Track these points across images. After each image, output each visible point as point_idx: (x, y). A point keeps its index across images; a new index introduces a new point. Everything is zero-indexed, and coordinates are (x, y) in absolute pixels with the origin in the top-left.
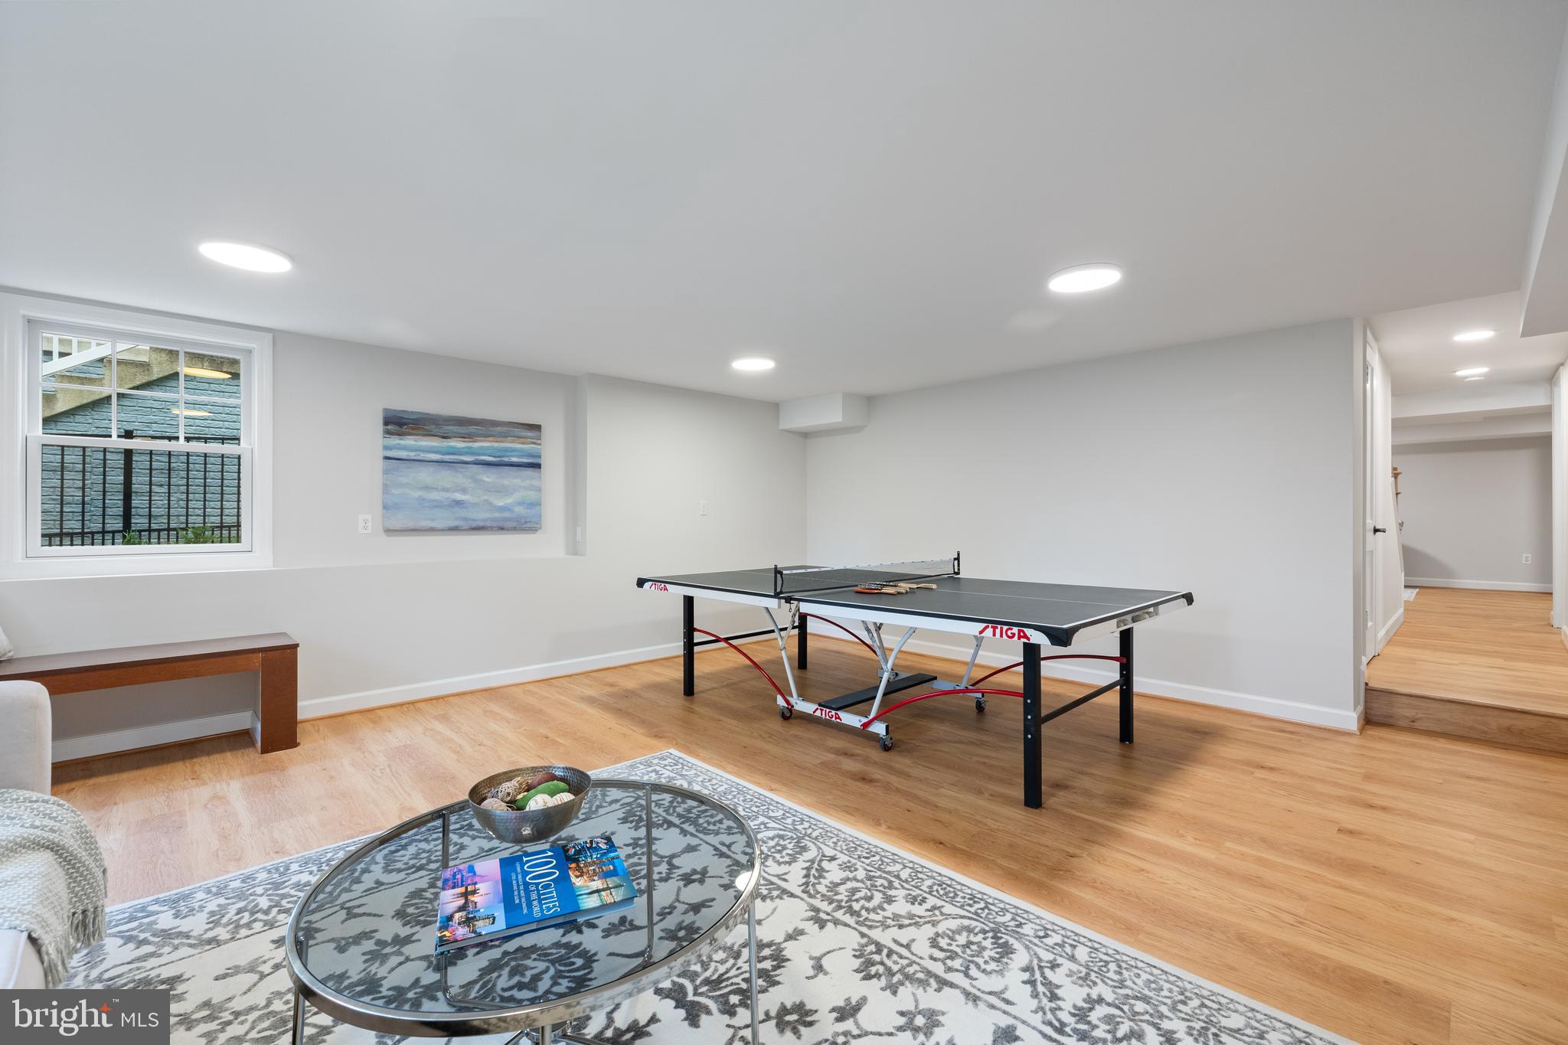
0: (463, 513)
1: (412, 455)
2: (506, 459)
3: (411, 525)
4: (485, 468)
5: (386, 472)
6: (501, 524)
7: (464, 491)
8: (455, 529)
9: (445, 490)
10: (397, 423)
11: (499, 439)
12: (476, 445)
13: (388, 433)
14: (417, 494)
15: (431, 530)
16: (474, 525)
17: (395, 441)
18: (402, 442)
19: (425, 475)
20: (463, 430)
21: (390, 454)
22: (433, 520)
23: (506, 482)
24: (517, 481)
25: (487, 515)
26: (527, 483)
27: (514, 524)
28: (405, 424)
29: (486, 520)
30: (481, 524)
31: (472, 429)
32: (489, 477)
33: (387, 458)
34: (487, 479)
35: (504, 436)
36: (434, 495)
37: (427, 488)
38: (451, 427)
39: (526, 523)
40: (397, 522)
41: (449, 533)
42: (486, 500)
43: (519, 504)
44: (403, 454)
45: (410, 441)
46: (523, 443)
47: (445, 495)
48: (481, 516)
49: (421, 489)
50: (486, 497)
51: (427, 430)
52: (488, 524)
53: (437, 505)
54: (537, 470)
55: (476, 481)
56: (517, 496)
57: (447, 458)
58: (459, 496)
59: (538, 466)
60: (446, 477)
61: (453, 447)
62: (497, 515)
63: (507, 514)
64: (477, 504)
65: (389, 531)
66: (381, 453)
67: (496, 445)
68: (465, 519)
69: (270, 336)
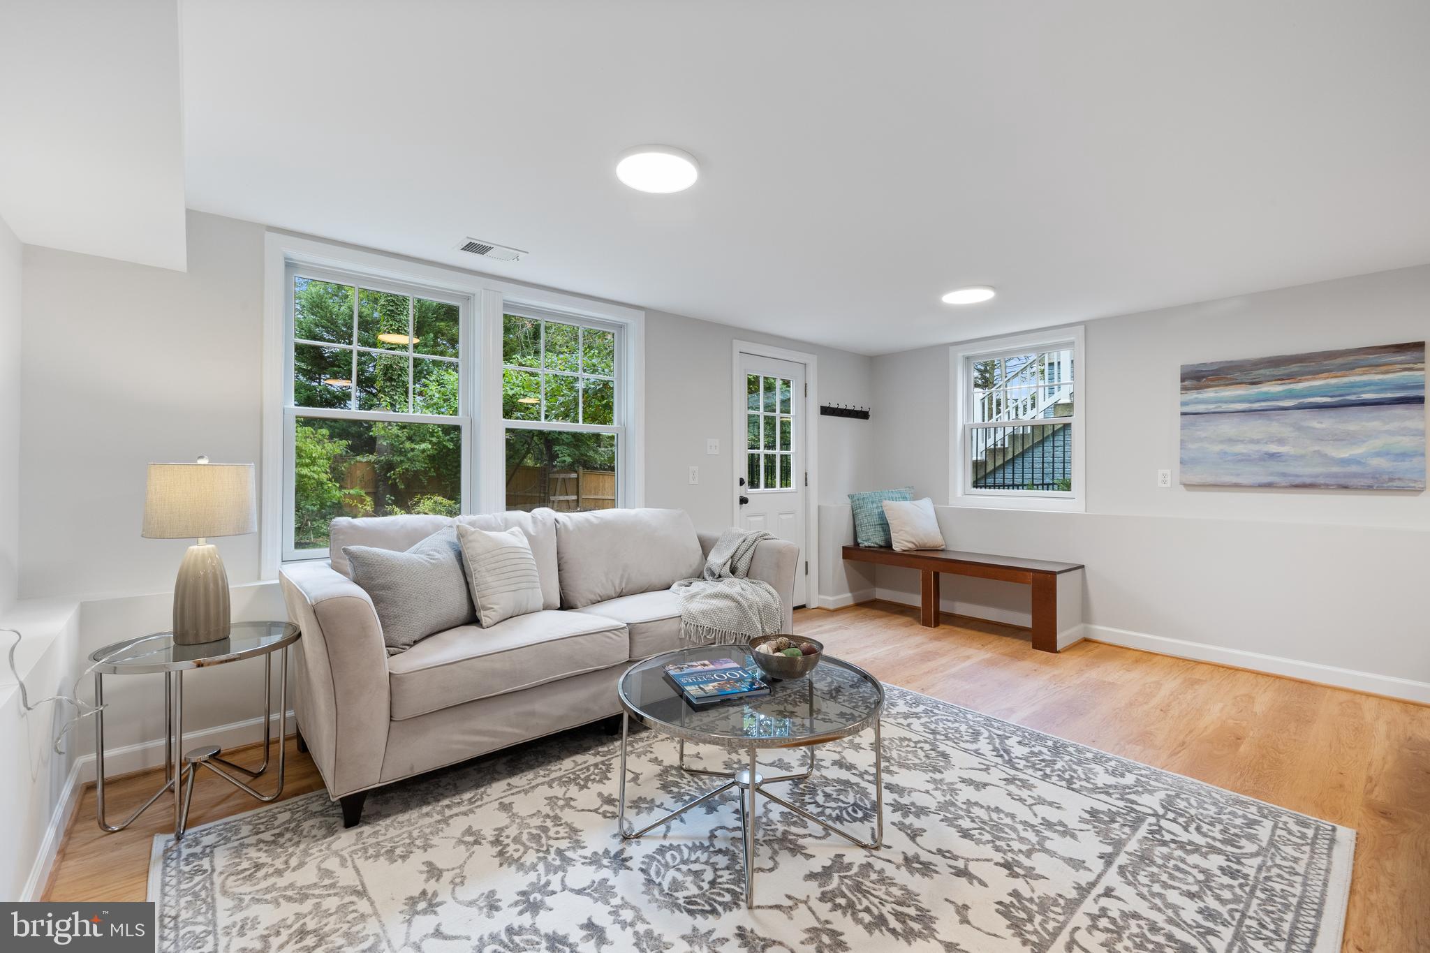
0: (1280, 468)
1: (1212, 407)
3: (1210, 479)
4: (1315, 412)
5: (1183, 427)
6: (1343, 481)
7: (1281, 441)
9: (1252, 441)
10: (1195, 378)
11: (1339, 374)
12: (1301, 386)
13: (1184, 389)
14: (1217, 448)
15: (1236, 487)
16: (1298, 481)
17: (1193, 395)
18: (1200, 396)
19: (1227, 427)
20: (1281, 371)
22: (1238, 475)
25: (1319, 470)
28: (1203, 377)
29: (1317, 476)
30: (1308, 481)
31: (1294, 368)
33: (1183, 414)
36: (1240, 448)
37: (1231, 441)
38: (1262, 371)
41: (1260, 489)
42: (1318, 452)
44: (1201, 408)
45: (1209, 394)
46: (1386, 373)
48: (1307, 471)
49: (1222, 442)
50: (1316, 448)
51: (1231, 379)
52: (1321, 481)
53: (1245, 459)
55: (1299, 428)
57: (1256, 406)
58: (1273, 448)
59: (1417, 400)
60: (1256, 428)
61: (1266, 393)
62: (1335, 469)
64: (1302, 457)
65: (1189, 486)
66: (1179, 410)
68: (1284, 475)
69: (1083, 327)
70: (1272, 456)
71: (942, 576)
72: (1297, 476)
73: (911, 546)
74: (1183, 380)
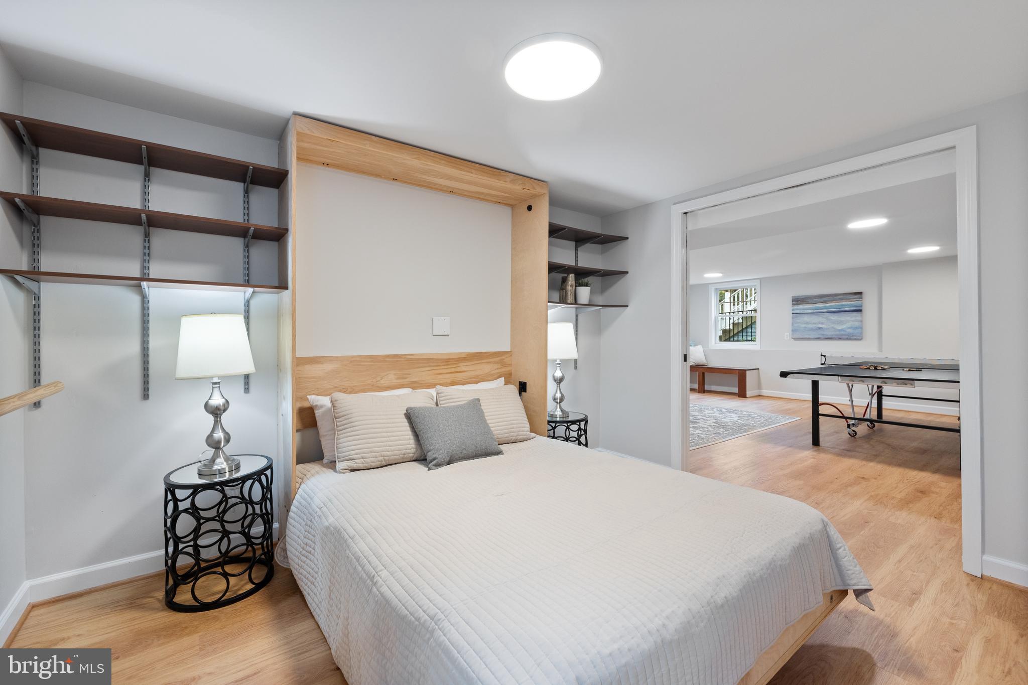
0: (822, 332)
1: (802, 311)
2: (842, 309)
3: (801, 337)
4: (832, 314)
5: (793, 318)
6: (840, 337)
7: (822, 323)
8: (819, 339)
9: (814, 323)
10: (797, 301)
13: (793, 304)
15: (809, 339)
16: (827, 337)
17: (796, 307)
19: (806, 318)
21: (794, 312)
22: (809, 335)
23: (842, 319)
24: (848, 318)
25: (833, 333)
26: (853, 319)
27: (847, 337)
29: (832, 335)
30: (830, 337)
31: (826, 299)
32: (834, 317)
33: (793, 313)
34: (832, 318)
35: (842, 299)
36: (810, 326)
37: (807, 323)
39: (853, 336)
40: (797, 337)
42: (833, 327)
43: (849, 328)
44: (798, 311)
45: (801, 307)
46: (851, 301)
47: (814, 325)
48: (829, 333)
49: (805, 324)
50: (832, 326)
52: (834, 337)
53: (812, 330)
54: (861, 312)
56: (849, 325)
57: (815, 311)
58: (820, 326)
59: (861, 311)
60: (815, 319)
62: (838, 333)
63: (843, 333)
64: (828, 329)
66: (791, 312)
67: (837, 304)
68: (823, 335)
69: (759, 280)
70: (820, 328)
71: (705, 373)
72: (827, 335)
73: (693, 363)
74: (793, 302)
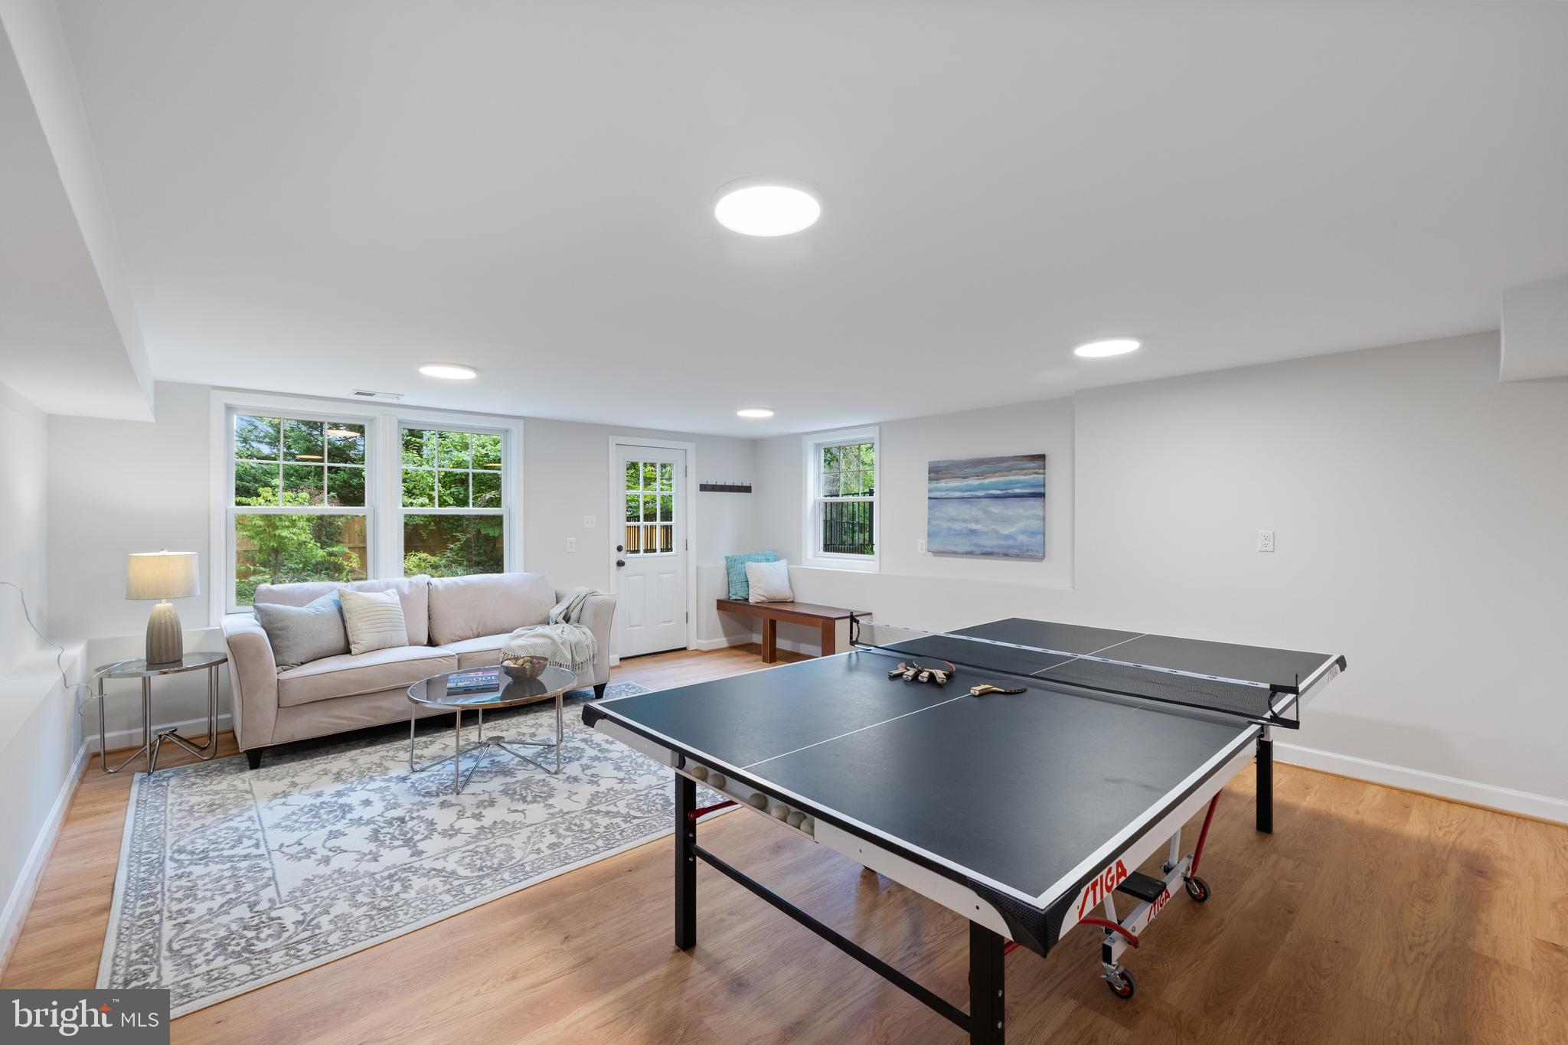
1: (943, 494)
2: (1010, 491)
3: (942, 548)
5: (930, 508)
6: (1005, 551)
7: (977, 521)
8: (970, 554)
9: (965, 521)
10: (937, 472)
11: (1005, 474)
12: (987, 481)
13: (930, 479)
14: (945, 525)
15: (954, 554)
16: (985, 550)
17: (934, 485)
18: (938, 485)
20: (977, 470)
21: (933, 495)
22: (956, 545)
23: (1010, 512)
24: (1021, 511)
26: (1029, 512)
27: (1017, 551)
28: (940, 471)
30: (990, 550)
31: (983, 468)
32: (996, 508)
33: (930, 498)
34: (995, 511)
35: (1009, 470)
36: (957, 526)
37: (953, 520)
38: (968, 470)
39: (1028, 551)
40: (936, 548)
41: (967, 556)
43: (1023, 532)
45: (943, 484)
46: (1026, 475)
47: (964, 525)
48: (989, 543)
49: (948, 521)
50: (993, 527)
51: (953, 474)
52: (996, 550)
53: (959, 534)
54: (1042, 499)
55: (986, 512)
56: (1020, 525)
57: (966, 494)
58: (974, 526)
59: (1042, 495)
61: (970, 485)
62: (1002, 543)
63: (1010, 542)
66: (927, 495)
67: (1002, 479)
68: (978, 545)
69: (877, 428)
70: (973, 532)
71: (779, 624)
72: (984, 547)
73: (763, 599)
74: (929, 474)
